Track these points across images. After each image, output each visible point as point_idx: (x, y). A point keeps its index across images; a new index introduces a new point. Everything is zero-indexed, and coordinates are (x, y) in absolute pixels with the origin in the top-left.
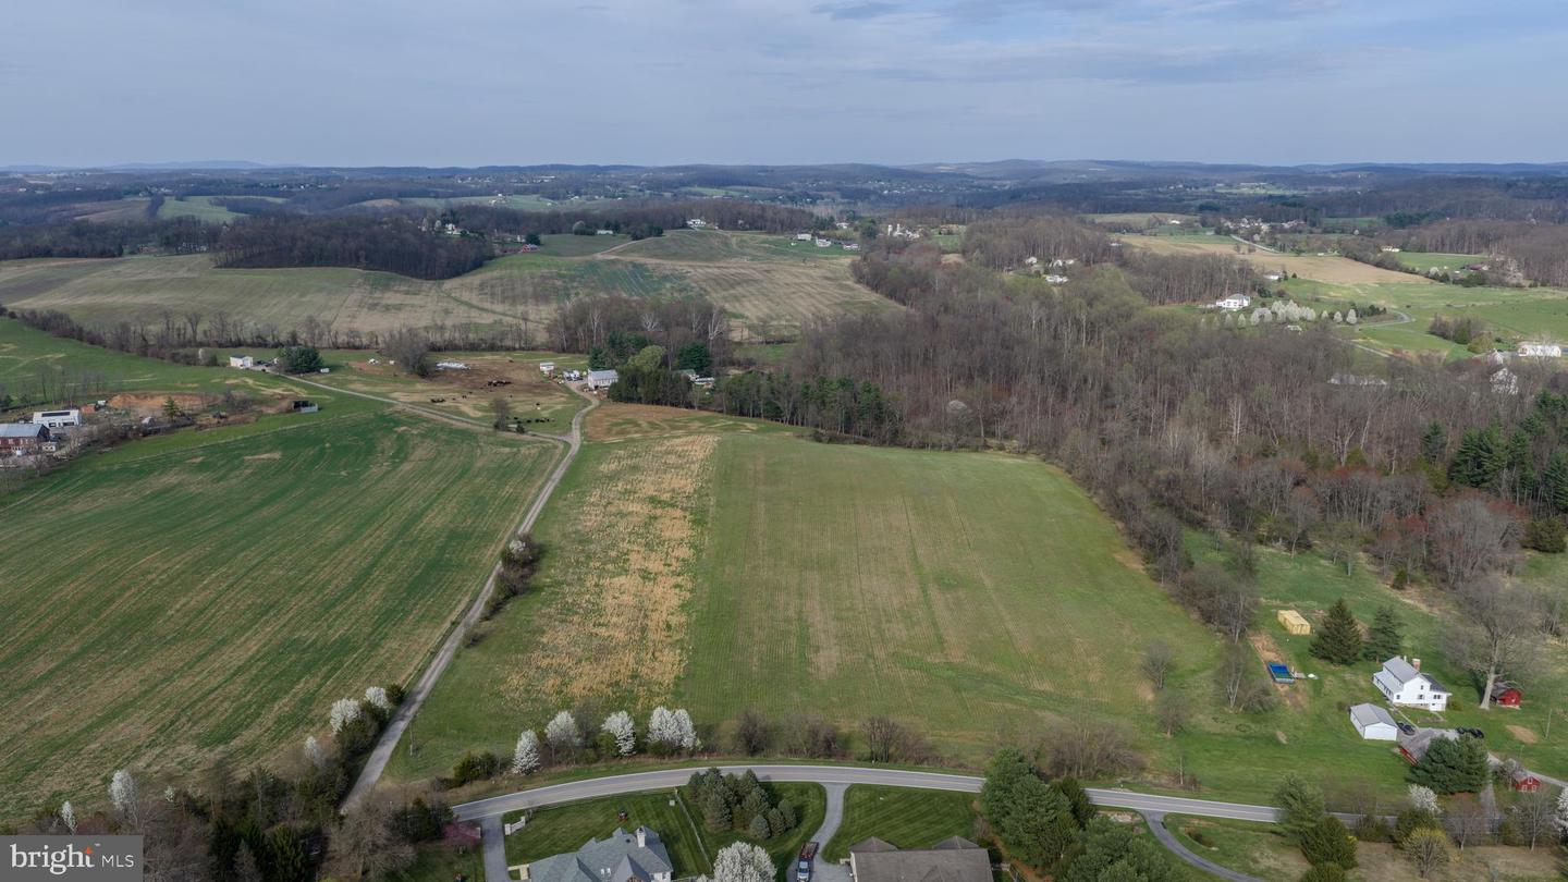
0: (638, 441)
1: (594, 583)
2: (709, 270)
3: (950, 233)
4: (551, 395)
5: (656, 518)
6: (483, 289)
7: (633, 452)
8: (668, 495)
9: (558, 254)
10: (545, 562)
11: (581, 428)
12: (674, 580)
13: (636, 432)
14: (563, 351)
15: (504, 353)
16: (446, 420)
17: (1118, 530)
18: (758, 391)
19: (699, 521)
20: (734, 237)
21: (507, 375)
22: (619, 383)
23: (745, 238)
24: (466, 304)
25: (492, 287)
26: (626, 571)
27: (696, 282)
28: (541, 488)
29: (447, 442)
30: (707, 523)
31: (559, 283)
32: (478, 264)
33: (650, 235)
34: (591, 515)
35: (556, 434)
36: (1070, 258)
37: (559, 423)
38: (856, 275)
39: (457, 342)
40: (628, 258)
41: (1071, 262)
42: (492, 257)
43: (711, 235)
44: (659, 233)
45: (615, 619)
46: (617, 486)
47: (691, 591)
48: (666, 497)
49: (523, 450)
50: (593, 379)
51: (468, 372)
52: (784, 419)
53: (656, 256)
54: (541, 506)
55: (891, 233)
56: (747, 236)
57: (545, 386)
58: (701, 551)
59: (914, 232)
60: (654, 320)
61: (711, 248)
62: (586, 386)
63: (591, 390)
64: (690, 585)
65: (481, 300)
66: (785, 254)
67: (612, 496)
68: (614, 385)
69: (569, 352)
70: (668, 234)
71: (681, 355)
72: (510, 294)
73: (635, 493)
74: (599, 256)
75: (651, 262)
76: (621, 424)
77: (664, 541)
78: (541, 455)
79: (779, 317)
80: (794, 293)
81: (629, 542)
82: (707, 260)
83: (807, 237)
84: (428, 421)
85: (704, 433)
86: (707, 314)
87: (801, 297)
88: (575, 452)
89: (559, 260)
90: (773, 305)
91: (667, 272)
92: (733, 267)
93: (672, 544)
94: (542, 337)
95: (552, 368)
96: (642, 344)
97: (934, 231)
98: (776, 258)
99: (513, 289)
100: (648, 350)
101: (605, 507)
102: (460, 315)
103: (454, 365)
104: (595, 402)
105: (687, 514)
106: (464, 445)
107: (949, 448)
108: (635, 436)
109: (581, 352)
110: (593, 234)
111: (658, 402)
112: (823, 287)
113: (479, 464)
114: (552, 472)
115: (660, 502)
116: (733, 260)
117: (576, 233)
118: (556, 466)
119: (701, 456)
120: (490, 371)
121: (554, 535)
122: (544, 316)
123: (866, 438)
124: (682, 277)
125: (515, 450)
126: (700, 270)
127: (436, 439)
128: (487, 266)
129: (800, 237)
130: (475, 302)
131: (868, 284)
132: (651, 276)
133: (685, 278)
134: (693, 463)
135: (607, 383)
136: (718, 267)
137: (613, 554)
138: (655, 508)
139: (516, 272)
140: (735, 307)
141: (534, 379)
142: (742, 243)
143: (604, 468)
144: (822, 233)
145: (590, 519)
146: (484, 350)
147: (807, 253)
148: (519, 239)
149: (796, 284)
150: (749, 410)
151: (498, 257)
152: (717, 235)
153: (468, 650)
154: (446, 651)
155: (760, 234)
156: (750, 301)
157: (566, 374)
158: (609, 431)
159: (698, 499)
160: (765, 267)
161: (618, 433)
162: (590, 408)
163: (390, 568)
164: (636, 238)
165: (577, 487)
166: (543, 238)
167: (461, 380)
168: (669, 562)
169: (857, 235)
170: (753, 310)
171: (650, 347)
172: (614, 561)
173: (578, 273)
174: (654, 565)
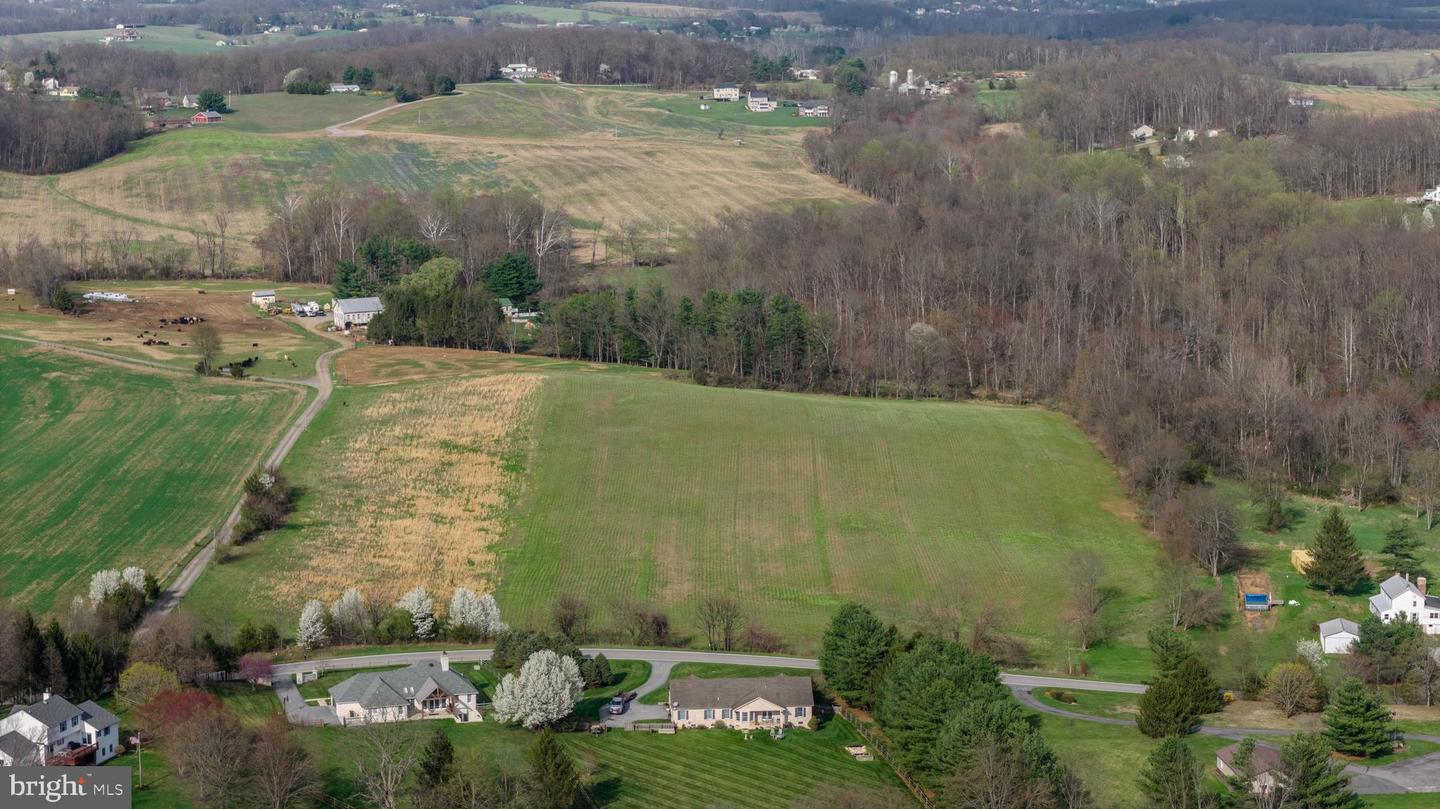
0: (421, 382)
1: (369, 524)
2: (542, 153)
3: (1010, 86)
4: (275, 336)
5: (450, 464)
6: (131, 189)
7: (415, 395)
8: (469, 439)
9: (257, 129)
10: (301, 504)
11: (331, 371)
12: (478, 524)
13: (417, 373)
14: (286, 278)
15: (187, 283)
16: (118, 363)
17: (1119, 477)
18: (611, 320)
19: (514, 464)
20: (591, 98)
21: (199, 310)
22: (386, 314)
23: (611, 98)
24: (106, 212)
25: (148, 183)
26: (411, 515)
27: (516, 172)
28: (281, 435)
29: (129, 391)
30: (524, 469)
31: (266, 175)
32: (118, 146)
33: (431, 91)
34: (358, 461)
35: (293, 378)
36: (1212, 127)
37: (297, 365)
38: (812, 157)
39: (106, 265)
40: (391, 134)
41: (1213, 133)
42: (143, 134)
43: (547, 92)
44: (449, 87)
45: (400, 553)
46: (392, 430)
47: (501, 535)
48: (465, 441)
49: (245, 398)
50: (341, 312)
51: (136, 306)
52: (652, 359)
53: (442, 130)
54: (285, 452)
55: (896, 86)
56: (617, 94)
57: (264, 323)
58: (516, 497)
59: (942, 84)
60: (442, 222)
61: (545, 115)
62: (330, 324)
63: (338, 329)
64: (499, 529)
65: (132, 206)
66: (686, 126)
67: (386, 442)
68: (378, 318)
69: (295, 281)
70: (465, 90)
71: (488, 275)
72: (182, 194)
73: (420, 437)
74: (335, 131)
75: (433, 140)
76: (392, 365)
77: (463, 489)
78: (272, 402)
79: (659, 226)
80: (694, 187)
81: (414, 488)
82: (538, 135)
83: (732, 93)
84: (93, 365)
85: (523, 372)
86: (531, 216)
87: (707, 194)
88: (326, 398)
89: (265, 139)
90: (654, 209)
91: (465, 158)
92: (583, 146)
93: (475, 490)
94: (249, 257)
95: (272, 299)
96: (422, 256)
97: (982, 83)
98: (669, 132)
99: (185, 187)
100: (432, 265)
101: (377, 454)
102: (97, 229)
103: (112, 296)
104: (347, 344)
105: (496, 459)
106: (154, 393)
107: (909, 396)
108: (415, 377)
109: (315, 280)
110: (322, 92)
111: (449, 343)
112: (750, 179)
113: (183, 412)
114: (295, 418)
115: (456, 447)
116: (588, 135)
117: (292, 90)
118: (299, 413)
119: (518, 396)
120: (171, 305)
121: (308, 479)
122: (245, 229)
123: (774, 381)
124: (492, 164)
125: (233, 397)
126: (523, 153)
127: (111, 387)
128: (131, 150)
129: (718, 93)
130: (119, 209)
131: (833, 173)
132: (434, 164)
133: (496, 166)
134: (504, 403)
135: (365, 318)
136: (557, 148)
137: (393, 499)
138: (450, 453)
139: (186, 159)
140: (584, 211)
141: (245, 316)
142: (605, 108)
143: (372, 412)
144: (760, 86)
145: (358, 462)
146: (152, 278)
147: (727, 124)
148: (185, 102)
149: (699, 173)
150: (596, 350)
151: (150, 134)
152: (558, 93)
153: (221, 566)
154: (196, 565)
155: (636, 89)
156: (612, 202)
157: (297, 308)
158: (375, 374)
159: (512, 442)
160: (646, 146)
161: (389, 375)
162: (340, 350)
163: (100, 502)
164: (406, 98)
165: (333, 433)
166: (230, 100)
167: (126, 317)
168: (470, 507)
169: (828, 89)
170: (616, 211)
171: (435, 261)
172: (395, 506)
173: (300, 159)
174: (449, 509)
